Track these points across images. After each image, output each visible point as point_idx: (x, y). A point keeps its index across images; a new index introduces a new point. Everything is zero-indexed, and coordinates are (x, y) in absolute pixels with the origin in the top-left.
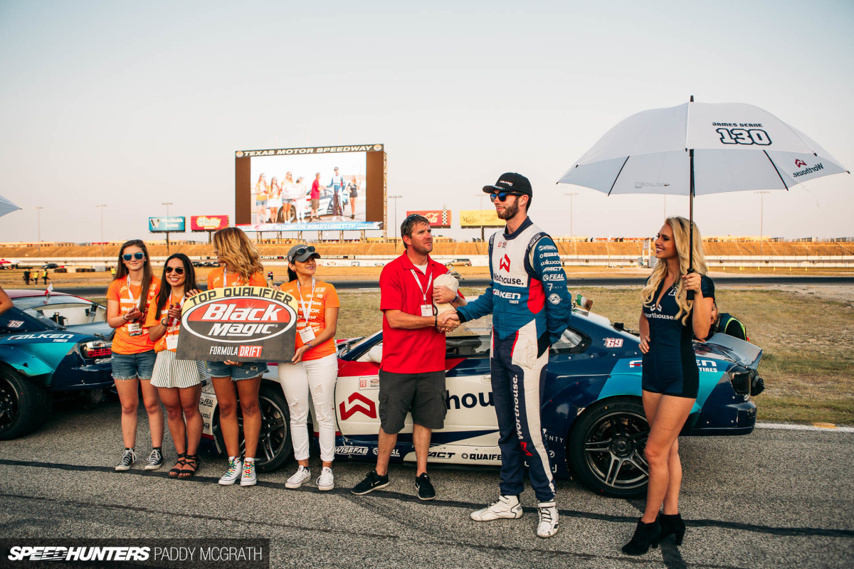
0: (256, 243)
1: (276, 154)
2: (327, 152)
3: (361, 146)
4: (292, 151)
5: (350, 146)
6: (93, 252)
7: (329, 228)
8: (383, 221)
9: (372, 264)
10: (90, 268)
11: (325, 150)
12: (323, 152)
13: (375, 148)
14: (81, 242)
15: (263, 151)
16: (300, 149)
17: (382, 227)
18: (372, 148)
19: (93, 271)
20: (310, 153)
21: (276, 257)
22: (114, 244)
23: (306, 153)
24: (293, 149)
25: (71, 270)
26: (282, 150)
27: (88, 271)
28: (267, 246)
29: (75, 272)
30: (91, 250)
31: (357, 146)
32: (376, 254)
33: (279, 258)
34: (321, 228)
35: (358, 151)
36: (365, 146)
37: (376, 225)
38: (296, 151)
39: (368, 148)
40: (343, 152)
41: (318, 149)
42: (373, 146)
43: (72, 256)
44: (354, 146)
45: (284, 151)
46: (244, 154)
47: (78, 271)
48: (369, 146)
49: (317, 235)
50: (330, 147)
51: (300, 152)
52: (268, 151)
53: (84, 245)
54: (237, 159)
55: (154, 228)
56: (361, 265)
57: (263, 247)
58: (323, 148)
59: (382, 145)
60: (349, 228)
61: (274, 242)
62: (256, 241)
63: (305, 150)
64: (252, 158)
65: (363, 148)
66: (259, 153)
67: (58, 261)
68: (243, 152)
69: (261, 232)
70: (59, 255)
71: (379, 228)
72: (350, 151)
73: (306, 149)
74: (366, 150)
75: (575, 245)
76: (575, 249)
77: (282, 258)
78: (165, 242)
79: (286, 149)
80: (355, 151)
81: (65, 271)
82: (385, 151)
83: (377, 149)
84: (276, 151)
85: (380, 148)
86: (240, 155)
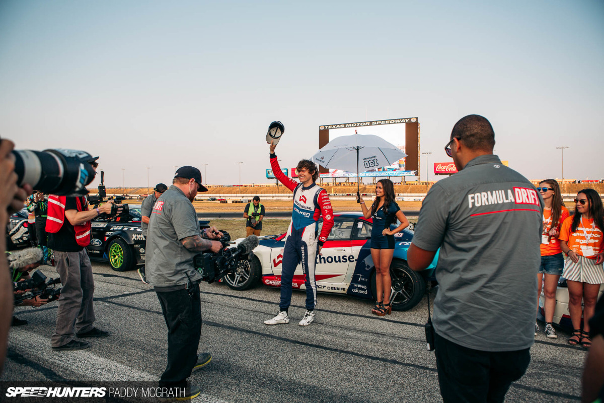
0: (332, 185)
1: (345, 127)
2: (379, 124)
3: (402, 119)
4: (356, 125)
5: (395, 120)
6: (235, 191)
7: (380, 175)
8: (417, 170)
9: (412, 199)
10: (239, 200)
11: (378, 123)
12: (376, 125)
13: (412, 120)
14: (227, 185)
15: (337, 125)
16: (361, 123)
17: (417, 174)
18: (410, 120)
19: (242, 202)
20: (367, 125)
21: (346, 195)
22: (246, 186)
23: (365, 126)
24: (356, 123)
25: (229, 202)
26: (349, 124)
27: (239, 202)
28: (339, 187)
29: (231, 203)
30: (233, 189)
31: (399, 119)
32: (413, 193)
33: (347, 195)
34: (375, 175)
35: (400, 123)
36: (405, 119)
37: (412, 173)
38: (358, 124)
39: (407, 121)
40: (390, 124)
41: (373, 123)
42: (411, 119)
43: (224, 193)
44: (397, 120)
45: (350, 125)
46: (325, 128)
47: (233, 202)
48: (407, 119)
49: (372, 180)
50: (381, 121)
51: (361, 125)
52: (340, 125)
53: (229, 186)
54: (320, 131)
55: (269, 176)
56: (404, 200)
57: (337, 188)
58: (376, 121)
59: (417, 118)
60: (394, 175)
61: (344, 185)
62: (332, 184)
63: (364, 124)
64: (330, 130)
65: (404, 121)
66: (334, 127)
67: (216, 196)
68: (324, 126)
69: (335, 178)
70: (216, 193)
71: (414, 174)
72: (395, 123)
73: (365, 122)
74: (406, 122)
75: (565, 186)
76: (565, 189)
77: (350, 195)
78: (276, 185)
79: (352, 124)
80: (398, 123)
81: (226, 202)
82: (419, 122)
83: (413, 120)
84: (345, 125)
85: (415, 120)
86: (322, 128)
